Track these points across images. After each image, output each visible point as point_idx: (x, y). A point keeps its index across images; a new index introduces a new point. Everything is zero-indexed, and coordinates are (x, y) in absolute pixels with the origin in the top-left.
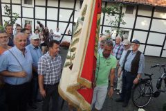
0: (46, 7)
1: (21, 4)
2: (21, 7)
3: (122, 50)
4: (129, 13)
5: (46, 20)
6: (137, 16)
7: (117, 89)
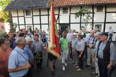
0: (40, 15)
1: (24, 16)
2: (25, 18)
3: (96, 41)
4: (100, 11)
5: (41, 24)
6: (106, 12)
7: (96, 72)
